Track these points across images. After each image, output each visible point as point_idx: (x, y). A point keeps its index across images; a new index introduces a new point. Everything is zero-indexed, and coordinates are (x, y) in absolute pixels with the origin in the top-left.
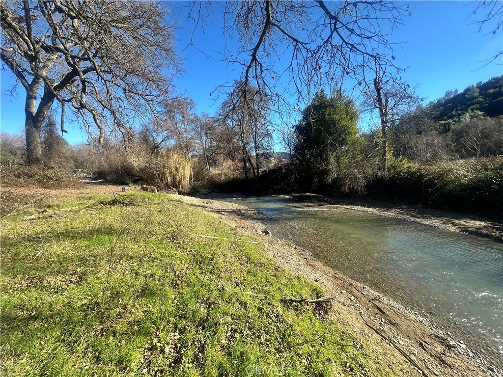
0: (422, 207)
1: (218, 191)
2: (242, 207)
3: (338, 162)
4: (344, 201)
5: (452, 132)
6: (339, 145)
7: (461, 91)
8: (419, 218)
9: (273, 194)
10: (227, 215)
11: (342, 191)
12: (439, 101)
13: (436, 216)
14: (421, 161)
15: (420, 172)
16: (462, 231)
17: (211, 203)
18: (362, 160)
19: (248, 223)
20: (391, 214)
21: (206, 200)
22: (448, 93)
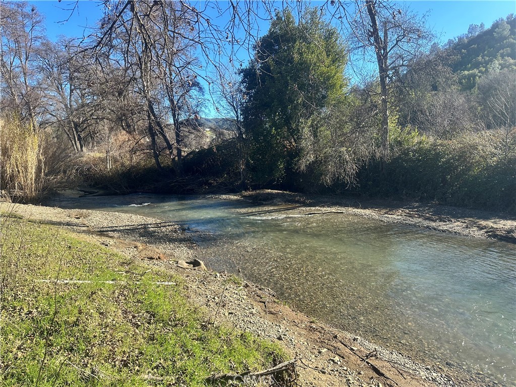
0: (439, 204)
1: (101, 192)
2: (150, 220)
3: (315, 136)
4: (326, 200)
5: (478, 88)
6: (317, 106)
7: (488, 26)
8: (435, 221)
9: (209, 193)
10: (119, 238)
11: (323, 184)
12: (460, 39)
13: (457, 217)
14: (437, 132)
15: (435, 150)
16: (489, 236)
17: (85, 217)
18: (352, 132)
19: (159, 249)
20: (397, 216)
21: (75, 212)
22: (472, 29)
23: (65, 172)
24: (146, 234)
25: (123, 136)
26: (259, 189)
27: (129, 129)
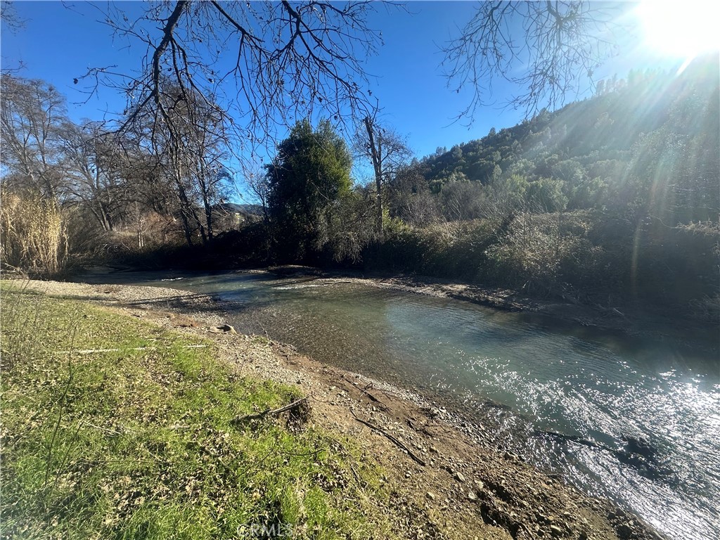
0: (416, 274)
1: (132, 268)
2: (183, 293)
3: (329, 222)
4: (337, 272)
5: (443, 193)
6: (330, 199)
8: (414, 287)
9: (238, 269)
10: (152, 309)
11: (335, 260)
12: (431, 157)
13: (428, 283)
14: (415, 222)
15: (414, 235)
17: (116, 291)
19: (193, 317)
20: (388, 284)
21: (104, 287)
22: (438, 150)
23: (92, 249)
24: (178, 305)
25: (155, 217)
26: (283, 265)
27: (161, 210)
